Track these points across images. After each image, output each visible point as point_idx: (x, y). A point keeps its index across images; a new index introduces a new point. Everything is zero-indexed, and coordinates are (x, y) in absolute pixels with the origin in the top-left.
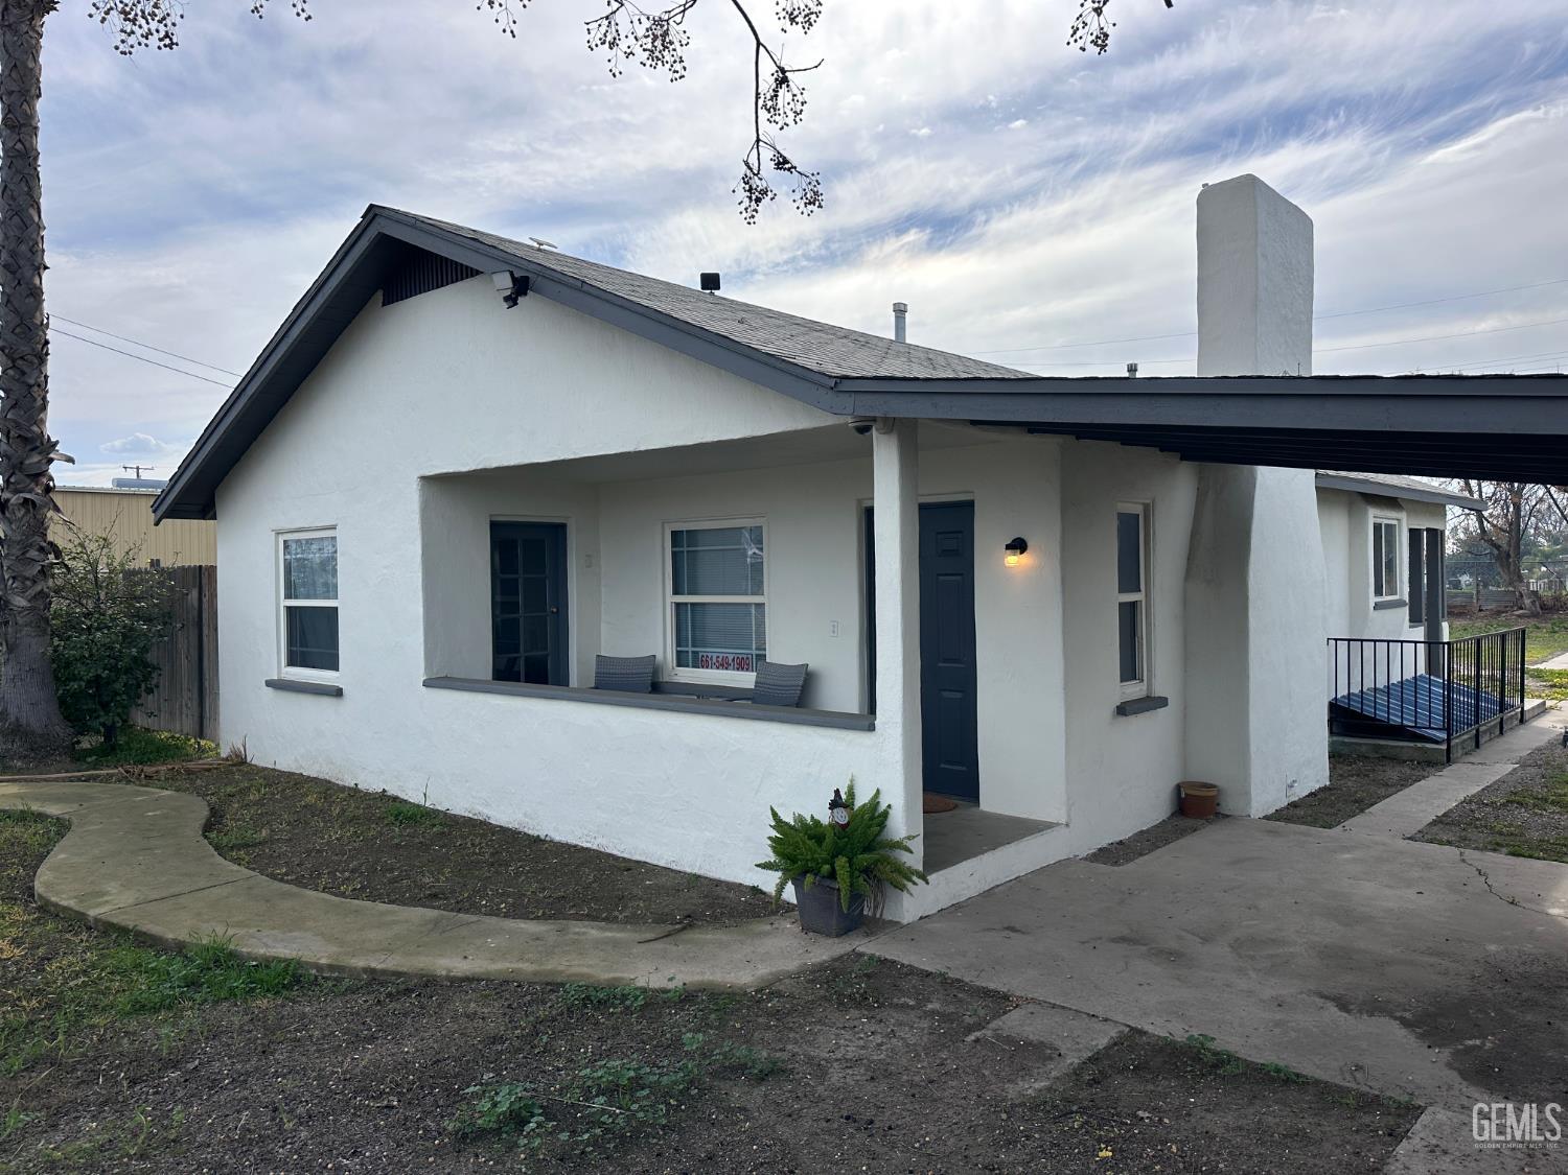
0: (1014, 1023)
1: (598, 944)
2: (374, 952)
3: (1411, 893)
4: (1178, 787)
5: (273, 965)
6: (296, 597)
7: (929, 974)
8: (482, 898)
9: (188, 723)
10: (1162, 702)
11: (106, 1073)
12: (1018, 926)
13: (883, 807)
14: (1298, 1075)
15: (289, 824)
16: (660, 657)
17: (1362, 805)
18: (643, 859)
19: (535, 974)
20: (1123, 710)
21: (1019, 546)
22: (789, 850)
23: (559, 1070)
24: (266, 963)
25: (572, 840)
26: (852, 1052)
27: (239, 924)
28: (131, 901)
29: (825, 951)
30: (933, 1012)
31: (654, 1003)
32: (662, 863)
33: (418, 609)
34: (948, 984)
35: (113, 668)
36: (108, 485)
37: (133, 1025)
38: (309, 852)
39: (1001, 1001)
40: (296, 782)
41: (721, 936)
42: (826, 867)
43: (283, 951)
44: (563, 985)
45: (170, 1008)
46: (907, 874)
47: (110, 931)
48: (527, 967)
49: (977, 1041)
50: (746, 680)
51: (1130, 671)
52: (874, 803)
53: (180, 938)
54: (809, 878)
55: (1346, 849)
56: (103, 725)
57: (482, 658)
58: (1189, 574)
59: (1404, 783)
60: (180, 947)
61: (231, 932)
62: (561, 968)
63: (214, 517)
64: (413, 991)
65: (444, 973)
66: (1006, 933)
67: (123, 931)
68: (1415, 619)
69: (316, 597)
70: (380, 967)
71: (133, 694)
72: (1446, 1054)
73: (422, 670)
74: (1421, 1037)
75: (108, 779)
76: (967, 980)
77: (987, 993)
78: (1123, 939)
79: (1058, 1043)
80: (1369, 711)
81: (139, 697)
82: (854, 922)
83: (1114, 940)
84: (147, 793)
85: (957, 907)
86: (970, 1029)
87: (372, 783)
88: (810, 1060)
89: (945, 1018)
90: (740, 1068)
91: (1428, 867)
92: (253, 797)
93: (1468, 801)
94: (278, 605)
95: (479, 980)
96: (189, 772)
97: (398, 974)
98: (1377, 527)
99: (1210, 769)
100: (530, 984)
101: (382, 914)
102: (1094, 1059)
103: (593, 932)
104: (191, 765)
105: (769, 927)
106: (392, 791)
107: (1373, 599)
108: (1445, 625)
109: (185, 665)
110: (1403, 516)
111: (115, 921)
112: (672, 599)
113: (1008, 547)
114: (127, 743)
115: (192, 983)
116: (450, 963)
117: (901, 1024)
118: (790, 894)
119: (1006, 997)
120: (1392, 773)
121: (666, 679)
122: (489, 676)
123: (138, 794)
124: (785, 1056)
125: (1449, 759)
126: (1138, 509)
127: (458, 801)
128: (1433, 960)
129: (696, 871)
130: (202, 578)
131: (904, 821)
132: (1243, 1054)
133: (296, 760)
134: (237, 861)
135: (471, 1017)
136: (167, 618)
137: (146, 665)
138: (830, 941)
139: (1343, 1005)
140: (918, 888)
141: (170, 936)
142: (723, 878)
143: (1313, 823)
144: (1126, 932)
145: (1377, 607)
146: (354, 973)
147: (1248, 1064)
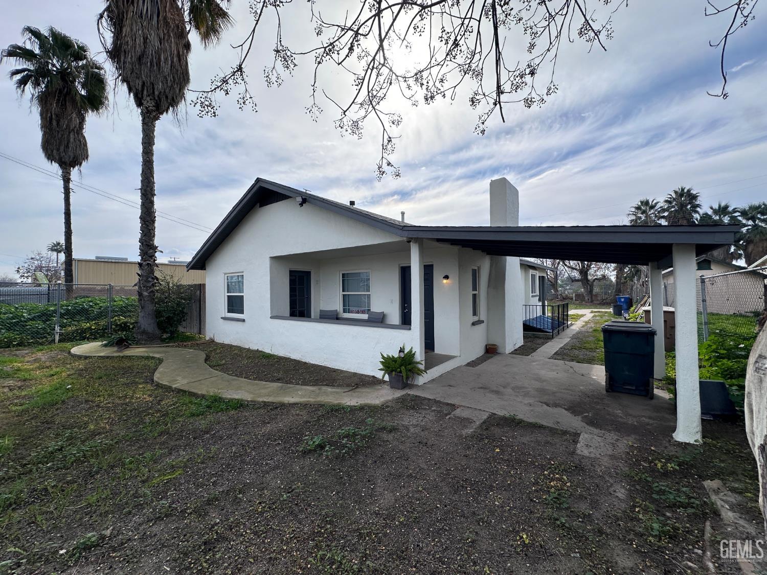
0: (458, 412)
1: (332, 393)
2: (265, 396)
3: (555, 373)
4: (486, 345)
5: (234, 401)
6: (230, 293)
7: (430, 399)
8: (293, 380)
9: (196, 330)
10: (483, 322)
11: (185, 436)
12: (452, 385)
13: (413, 352)
14: (542, 425)
15: (230, 359)
16: (338, 310)
17: (534, 350)
18: (338, 368)
19: (315, 402)
20: (474, 324)
21: (446, 277)
22: (387, 365)
23: (329, 431)
24: (231, 400)
25: (316, 363)
26: (415, 422)
27: (221, 389)
28: (186, 382)
29: (398, 394)
30: (434, 410)
31: (353, 410)
32: (344, 370)
33: (269, 296)
34: (436, 402)
35: (174, 314)
36: (167, 262)
37: (192, 421)
38: (238, 367)
39: (453, 407)
40: (231, 347)
41: (367, 390)
42: (399, 369)
43: (237, 397)
44: (324, 405)
45: (202, 415)
46: (421, 371)
47: (179, 391)
48: (312, 400)
49: (450, 418)
50: (365, 317)
51: (475, 314)
52: (411, 351)
53: (203, 393)
54: (394, 373)
55: (534, 361)
56: (171, 331)
57: (287, 311)
58: (489, 286)
59: (543, 344)
60: (203, 396)
61: (219, 391)
62: (322, 400)
63: (205, 270)
64: (278, 408)
65: (287, 402)
66: (449, 387)
67: (185, 392)
68: (539, 300)
69: (236, 293)
70: (267, 401)
71: (179, 322)
72: (580, 418)
73: (270, 314)
74: (571, 413)
75: (172, 346)
76: (442, 401)
77: (448, 404)
78: (481, 388)
79: (472, 418)
80: (531, 325)
81: (181, 322)
82: (405, 386)
83: (479, 388)
84: (185, 350)
85: (433, 380)
86: (446, 415)
87: (254, 347)
88: (403, 425)
89: (439, 412)
90: (384, 428)
91: (556, 366)
92: (218, 351)
93: (561, 348)
94: (225, 295)
95: (298, 404)
96: (197, 344)
97: (273, 403)
98: (532, 275)
99: (495, 340)
100: (314, 405)
101: (265, 385)
102: (484, 422)
103: (329, 389)
104: (198, 342)
105: (380, 387)
106: (260, 350)
107: (531, 294)
108: (546, 302)
109: (195, 313)
110: (537, 272)
111: (181, 389)
112: (342, 293)
113: (444, 278)
114: (177, 336)
115: (209, 407)
116: (288, 399)
117: (427, 414)
118: (387, 378)
119: (454, 405)
120: (539, 341)
121: (340, 316)
122: (289, 316)
123: (183, 351)
124: (395, 424)
125: (553, 338)
126: (476, 268)
127: (281, 353)
128: (567, 391)
129: (355, 372)
130: (201, 288)
131: (419, 356)
132: (525, 419)
133: (230, 341)
134: (217, 370)
135: (298, 415)
136: (190, 299)
137: (183, 313)
138: (399, 391)
139: (548, 405)
140: (425, 375)
141: (200, 393)
142: (364, 373)
143: (522, 355)
144: (481, 386)
145: (532, 296)
146: (259, 403)
147: (528, 422)
